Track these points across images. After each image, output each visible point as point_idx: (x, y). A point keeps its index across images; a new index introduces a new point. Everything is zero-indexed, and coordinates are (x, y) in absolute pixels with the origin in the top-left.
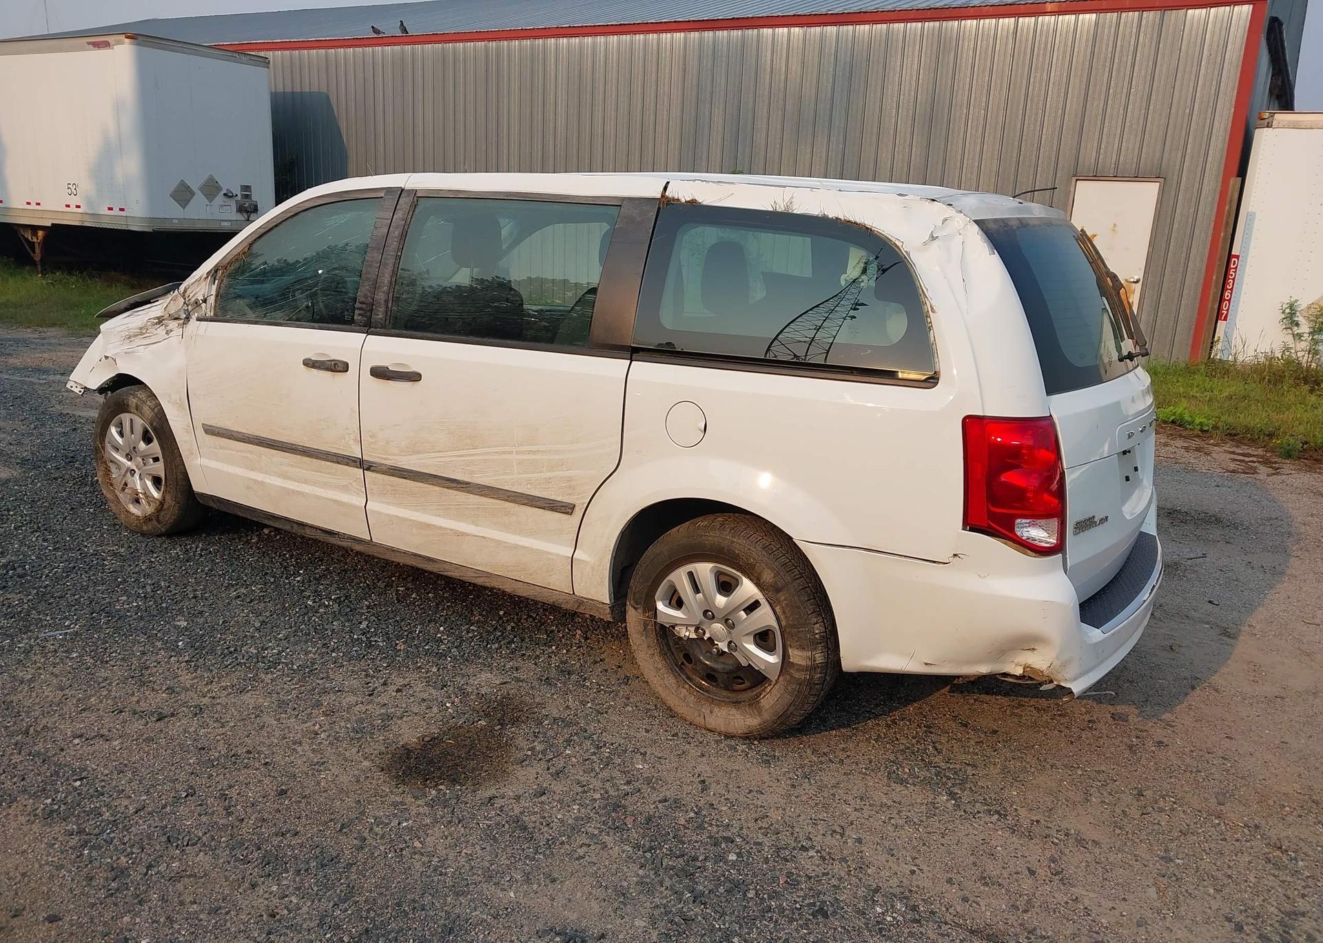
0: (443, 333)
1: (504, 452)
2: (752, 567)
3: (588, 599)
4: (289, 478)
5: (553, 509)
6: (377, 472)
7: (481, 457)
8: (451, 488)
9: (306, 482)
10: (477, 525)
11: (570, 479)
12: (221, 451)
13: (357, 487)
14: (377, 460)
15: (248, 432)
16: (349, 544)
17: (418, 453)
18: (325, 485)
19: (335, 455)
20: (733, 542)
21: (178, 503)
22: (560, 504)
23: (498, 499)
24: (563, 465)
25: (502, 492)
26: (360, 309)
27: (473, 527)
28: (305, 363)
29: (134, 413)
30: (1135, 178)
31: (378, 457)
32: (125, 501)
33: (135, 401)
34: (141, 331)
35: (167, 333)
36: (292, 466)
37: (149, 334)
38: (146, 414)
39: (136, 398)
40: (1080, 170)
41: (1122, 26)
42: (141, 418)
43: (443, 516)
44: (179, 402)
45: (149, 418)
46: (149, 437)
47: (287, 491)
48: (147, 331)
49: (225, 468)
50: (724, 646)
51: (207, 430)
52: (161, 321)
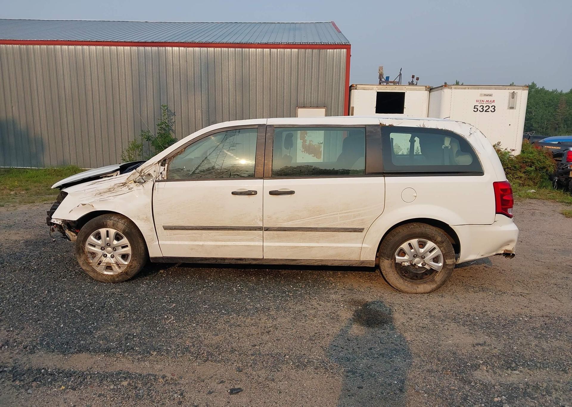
1: (334, 214)
2: (433, 237)
3: (365, 261)
4: (219, 241)
5: (355, 231)
6: (272, 231)
7: (323, 218)
8: (309, 231)
9: (229, 240)
10: (318, 243)
11: (362, 220)
12: (174, 236)
13: (259, 238)
15: (195, 226)
16: (251, 262)
17: (293, 220)
18: (241, 240)
19: (249, 227)
20: (426, 230)
21: (140, 264)
22: (358, 229)
23: (330, 231)
24: (360, 215)
25: (332, 229)
28: (233, 193)
29: (109, 227)
30: (317, 107)
31: (272, 225)
32: (101, 269)
33: (112, 222)
34: (110, 190)
35: (129, 189)
36: (222, 235)
37: (115, 191)
38: (119, 227)
39: (112, 221)
40: (299, 104)
41: (307, 54)
42: (115, 229)
43: (302, 242)
44: (146, 218)
45: (123, 228)
46: (118, 237)
47: (219, 246)
48: (114, 190)
49: (177, 243)
50: (420, 265)
51: (166, 228)
52: (125, 185)
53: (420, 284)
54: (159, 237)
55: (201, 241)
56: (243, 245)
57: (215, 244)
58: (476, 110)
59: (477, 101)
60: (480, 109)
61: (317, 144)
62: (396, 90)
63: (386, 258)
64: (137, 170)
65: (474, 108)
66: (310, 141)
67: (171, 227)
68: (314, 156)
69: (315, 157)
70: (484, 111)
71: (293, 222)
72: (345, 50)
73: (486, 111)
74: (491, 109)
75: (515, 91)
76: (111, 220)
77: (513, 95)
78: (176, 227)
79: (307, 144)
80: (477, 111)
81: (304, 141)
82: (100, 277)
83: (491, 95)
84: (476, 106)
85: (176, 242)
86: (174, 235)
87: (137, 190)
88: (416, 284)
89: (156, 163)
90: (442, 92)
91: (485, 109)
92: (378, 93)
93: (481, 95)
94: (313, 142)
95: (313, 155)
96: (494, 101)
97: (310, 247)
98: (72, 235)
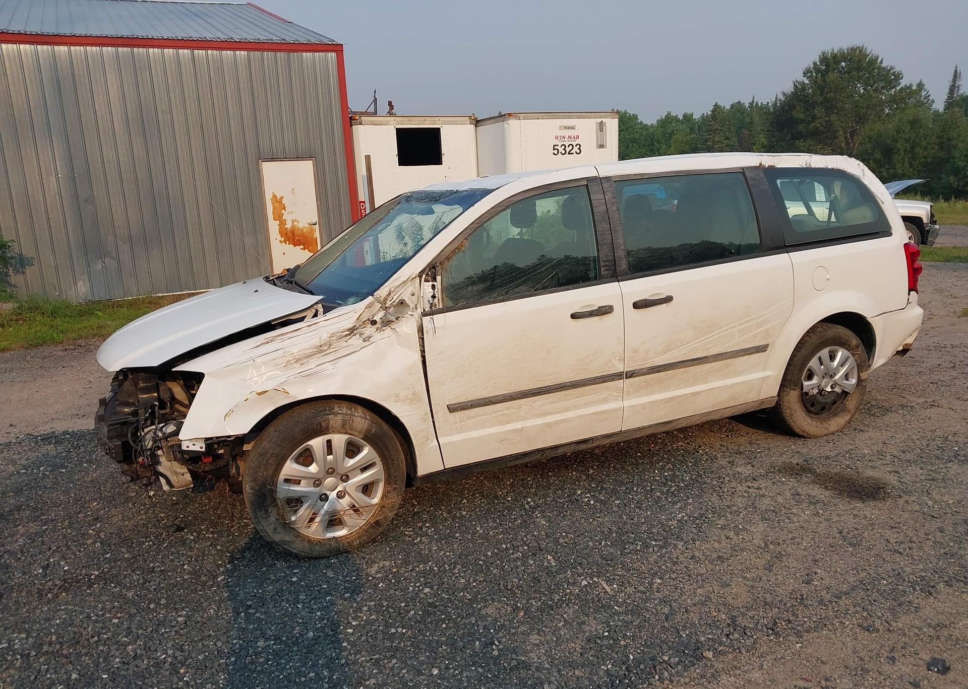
0: (671, 267)
1: (730, 328)
2: (848, 340)
4: (550, 414)
5: (757, 352)
6: (638, 376)
7: (715, 337)
8: (694, 365)
9: (567, 409)
12: (468, 421)
13: (616, 394)
14: (637, 368)
15: (508, 392)
16: (601, 442)
17: (670, 350)
18: (586, 405)
19: (602, 377)
20: (839, 332)
22: (762, 347)
23: (725, 359)
24: (764, 323)
25: (727, 354)
26: (604, 266)
27: (705, 385)
28: (573, 316)
29: (333, 432)
30: (298, 158)
31: (638, 365)
32: (315, 531)
33: (339, 417)
34: (320, 350)
35: (364, 341)
36: (555, 402)
37: (334, 350)
38: (356, 427)
39: (338, 415)
40: (262, 153)
41: (266, 62)
42: (346, 433)
43: (683, 387)
44: (413, 396)
45: (365, 428)
46: (352, 450)
47: (549, 425)
48: (331, 347)
49: (475, 434)
50: (829, 389)
51: (452, 409)
52: (353, 332)
53: (829, 419)
54: (439, 430)
55: (518, 420)
56: (591, 414)
57: (544, 422)
58: (556, 152)
59: (557, 138)
60: (561, 150)
61: (307, 226)
62: (425, 124)
63: (792, 387)
64: (374, 296)
65: (554, 149)
66: (293, 221)
67: (464, 404)
68: (304, 249)
69: (307, 250)
70: (567, 152)
71: (670, 353)
72: (334, 54)
73: (569, 153)
74: (576, 149)
75: (604, 120)
76: (336, 414)
77: (601, 127)
78: (474, 403)
79: (289, 227)
80: (558, 153)
81: (282, 223)
82: (317, 547)
83: (573, 128)
84: (556, 145)
85: (471, 433)
86: (469, 418)
87: (383, 338)
88: (825, 420)
89: (414, 276)
90: (505, 125)
91: (568, 149)
92: (397, 129)
93: (561, 128)
94: (298, 222)
95: (302, 247)
96: (578, 137)
97: (695, 394)
98: (176, 473)
